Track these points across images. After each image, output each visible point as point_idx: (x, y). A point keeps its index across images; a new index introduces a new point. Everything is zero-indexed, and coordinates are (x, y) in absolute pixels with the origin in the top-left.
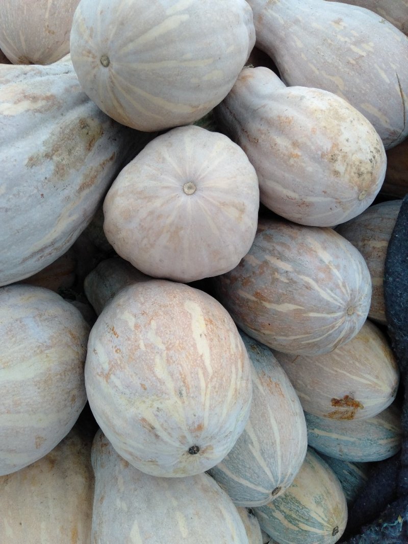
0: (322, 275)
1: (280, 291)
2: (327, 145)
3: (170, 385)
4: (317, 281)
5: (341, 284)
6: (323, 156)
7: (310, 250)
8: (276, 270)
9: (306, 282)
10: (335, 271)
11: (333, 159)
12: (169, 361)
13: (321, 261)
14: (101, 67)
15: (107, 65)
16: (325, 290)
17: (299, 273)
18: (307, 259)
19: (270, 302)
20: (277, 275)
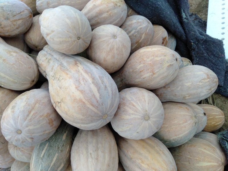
0: (139, 24)
1: (139, 36)
2: (112, 4)
3: (163, 57)
4: (140, 26)
5: (142, 21)
6: (114, 6)
7: (131, 24)
8: (133, 34)
9: (140, 28)
10: (139, 21)
11: (116, 5)
12: (157, 56)
13: (135, 23)
14: (79, 40)
15: (80, 38)
16: (143, 25)
17: (136, 29)
18: (133, 26)
19: (140, 40)
20: (134, 35)
